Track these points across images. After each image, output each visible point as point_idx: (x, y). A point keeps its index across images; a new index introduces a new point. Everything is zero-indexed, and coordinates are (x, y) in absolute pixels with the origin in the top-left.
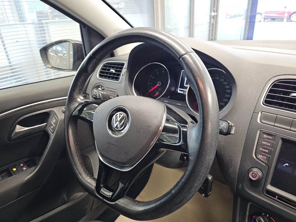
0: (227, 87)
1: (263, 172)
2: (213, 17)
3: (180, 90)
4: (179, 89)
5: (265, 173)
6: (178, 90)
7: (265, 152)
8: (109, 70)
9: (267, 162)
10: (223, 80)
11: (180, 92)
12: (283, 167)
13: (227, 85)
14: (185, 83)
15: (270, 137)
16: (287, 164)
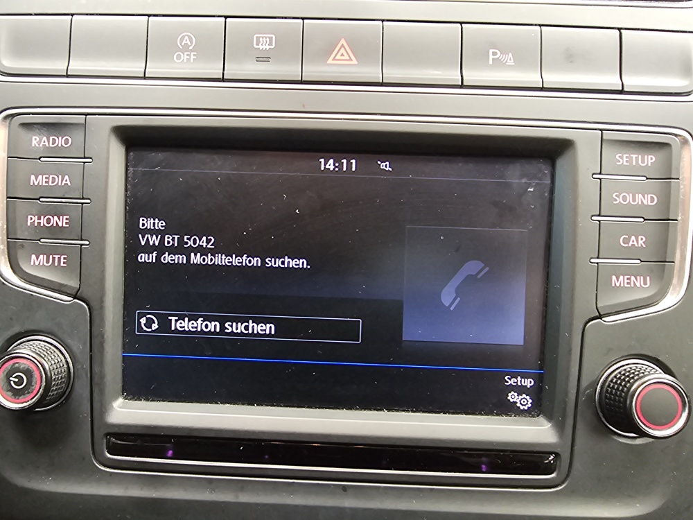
1: (69, 341)
5: (80, 347)
7: (55, 232)
9: (73, 283)
15: (60, 141)
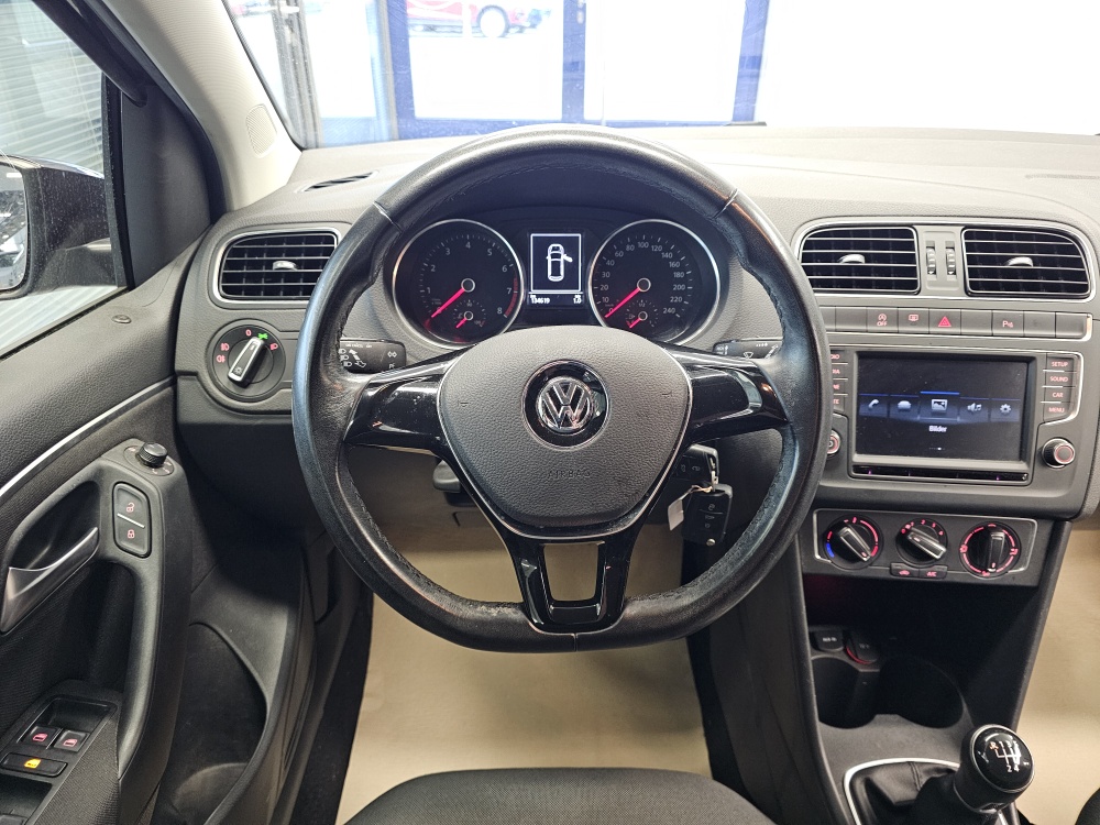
0: (672, 264)
2: (289, 22)
3: (538, 296)
4: (533, 291)
5: (844, 435)
6: (533, 297)
8: (269, 264)
9: (841, 410)
10: (660, 248)
11: (540, 301)
12: (870, 409)
13: (672, 260)
14: (550, 273)
16: (875, 401)
